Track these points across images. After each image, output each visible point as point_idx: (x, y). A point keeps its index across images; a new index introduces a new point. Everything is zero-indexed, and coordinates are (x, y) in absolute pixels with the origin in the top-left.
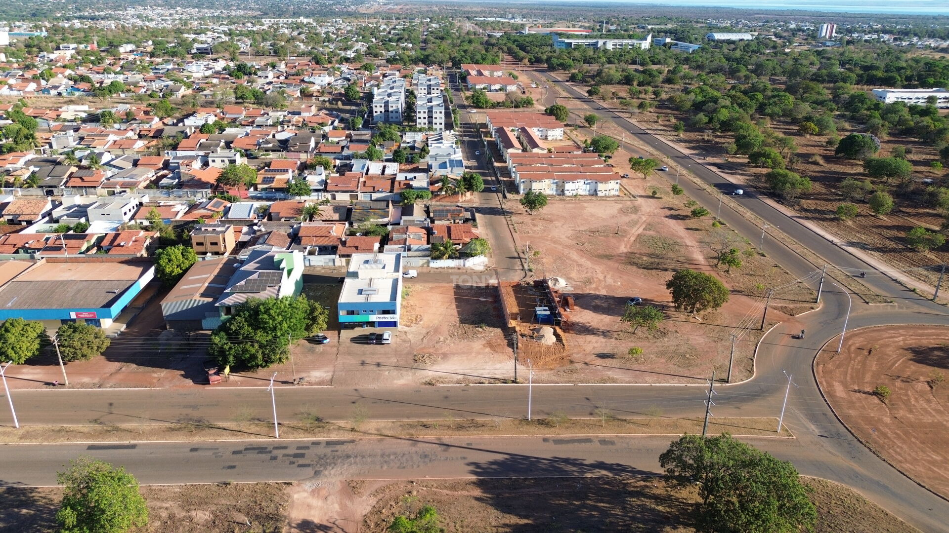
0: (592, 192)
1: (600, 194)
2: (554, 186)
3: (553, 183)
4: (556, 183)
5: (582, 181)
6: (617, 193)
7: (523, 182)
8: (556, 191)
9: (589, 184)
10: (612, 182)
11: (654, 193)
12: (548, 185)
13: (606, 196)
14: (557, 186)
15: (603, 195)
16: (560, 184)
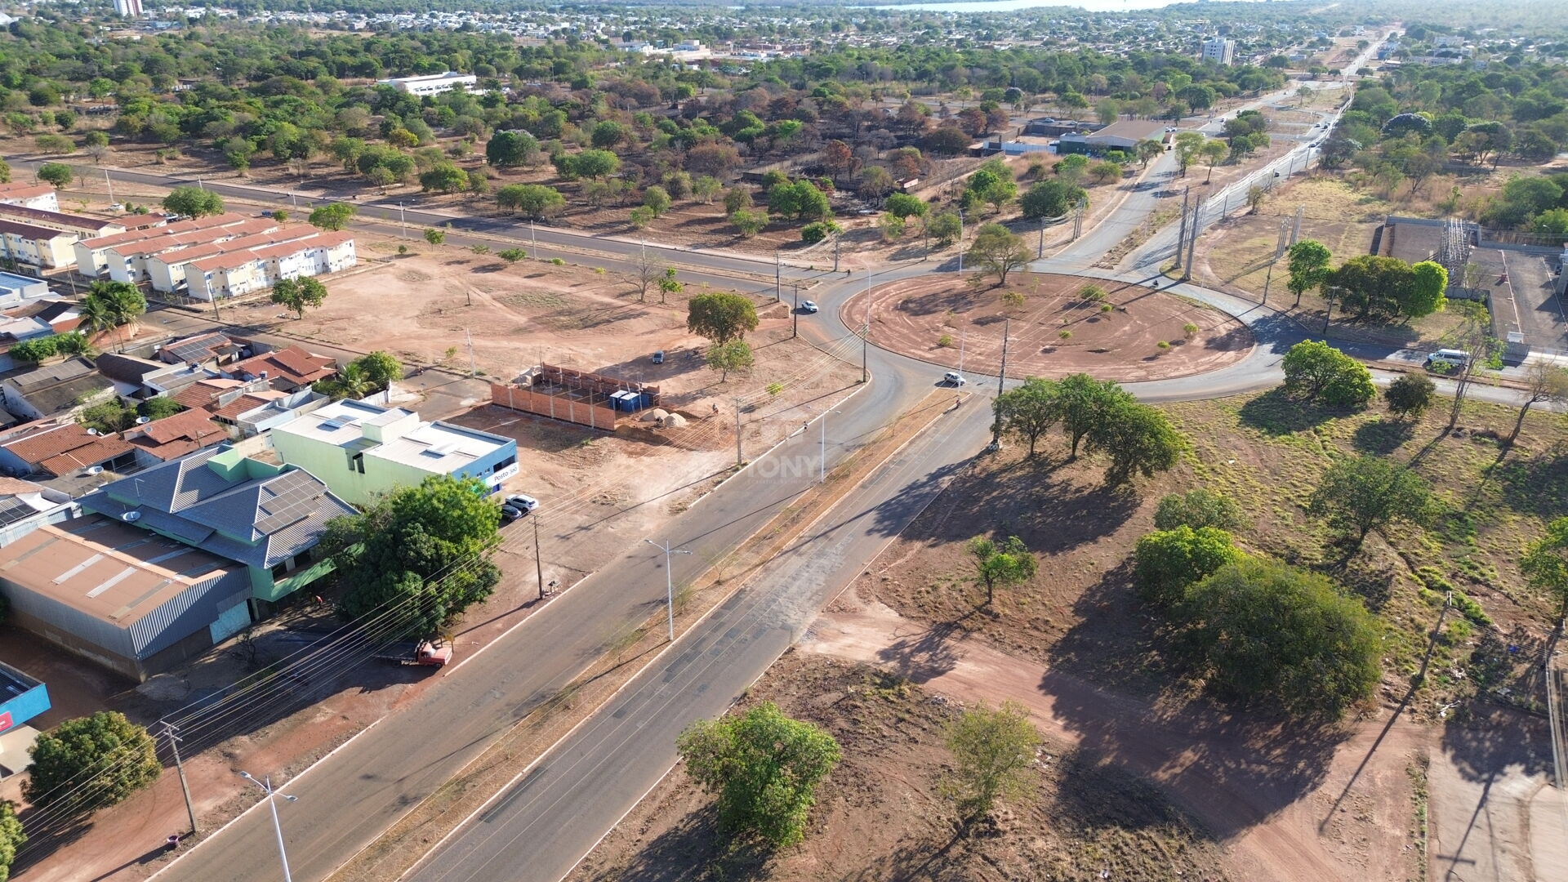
0: (320, 268)
1: (334, 269)
2: (261, 272)
3: (259, 267)
4: (263, 265)
5: (302, 253)
6: (354, 262)
7: (209, 276)
8: (267, 279)
9: (312, 255)
10: (344, 244)
11: (402, 249)
12: (252, 273)
13: (341, 272)
14: (266, 270)
15: (338, 269)
16: (270, 265)
